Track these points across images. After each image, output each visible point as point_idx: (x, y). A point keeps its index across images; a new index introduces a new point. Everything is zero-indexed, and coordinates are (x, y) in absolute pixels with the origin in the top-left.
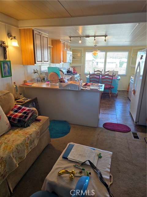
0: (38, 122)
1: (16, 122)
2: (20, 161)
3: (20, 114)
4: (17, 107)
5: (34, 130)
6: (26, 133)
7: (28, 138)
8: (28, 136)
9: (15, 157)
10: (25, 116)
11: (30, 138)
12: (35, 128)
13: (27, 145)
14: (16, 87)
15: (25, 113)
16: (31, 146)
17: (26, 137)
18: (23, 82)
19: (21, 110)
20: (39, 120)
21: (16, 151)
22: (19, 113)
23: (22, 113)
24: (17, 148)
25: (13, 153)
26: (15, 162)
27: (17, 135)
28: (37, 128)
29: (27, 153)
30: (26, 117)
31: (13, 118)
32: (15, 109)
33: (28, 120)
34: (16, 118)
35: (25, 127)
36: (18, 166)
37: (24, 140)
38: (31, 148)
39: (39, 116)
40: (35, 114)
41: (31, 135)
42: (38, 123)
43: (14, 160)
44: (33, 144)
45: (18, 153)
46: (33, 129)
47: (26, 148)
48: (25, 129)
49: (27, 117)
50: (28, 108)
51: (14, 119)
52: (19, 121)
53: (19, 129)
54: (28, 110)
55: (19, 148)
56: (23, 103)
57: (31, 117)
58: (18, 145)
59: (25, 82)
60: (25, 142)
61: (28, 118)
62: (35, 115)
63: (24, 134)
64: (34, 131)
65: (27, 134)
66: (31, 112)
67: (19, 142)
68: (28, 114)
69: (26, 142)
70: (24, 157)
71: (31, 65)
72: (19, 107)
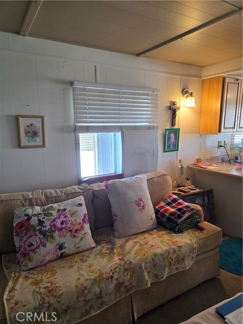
0: (199, 231)
1: (164, 220)
2: (156, 280)
3: (173, 210)
4: (171, 198)
5: (188, 241)
6: (173, 242)
7: (174, 251)
8: (176, 247)
9: (148, 270)
10: (179, 215)
11: (178, 252)
12: (191, 240)
13: (170, 260)
14: (181, 168)
15: (180, 210)
16: (178, 266)
17: (171, 248)
18: (196, 161)
19: (176, 203)
20: (201, 229)
21: (150, 262)
22: (172, 207)
23: (176, 209)
24: (153, 259)
25: (146, 263)
26: (147, 278)
27: (160, 239)
28: (194, 241)
29: (168, 273)
30: (179, 217)
31: (162, 212)
32: (168, 199)
33: (182, 222)
34: (166, 214)
35: (175, 232)
36: (150, 285)
37: (166, 250)
38: (177, 269)
39: (205, 222)
40: (197, 217)
41: (180, 247)
42: (197, 233)
43: (146, 274)
44: (181, 263)
45: (154, 267)
46: (186, 239)
47: (167, 264)
48: (175, 235)
49: (182, 217)
50: (186, 204)
51: (163, 215)
52: (169, 220)
53: (166, 232)
54: (186, 207)
55: (157, 260)
56: (186, 194)
57: (188, 218)
58: (155, 255)
59: (198, 161)
60: (168, 255)
61: (183, 219)
62: (197, 219)
63: (170, 241)
64: (186, 243)
65: (175, 244)
66: (190, 211)
67: (159, 251)
68: (184, 213)
69: (170, 256)
70: (163, 277)
71: (212, 134)
72: (175, 199)
